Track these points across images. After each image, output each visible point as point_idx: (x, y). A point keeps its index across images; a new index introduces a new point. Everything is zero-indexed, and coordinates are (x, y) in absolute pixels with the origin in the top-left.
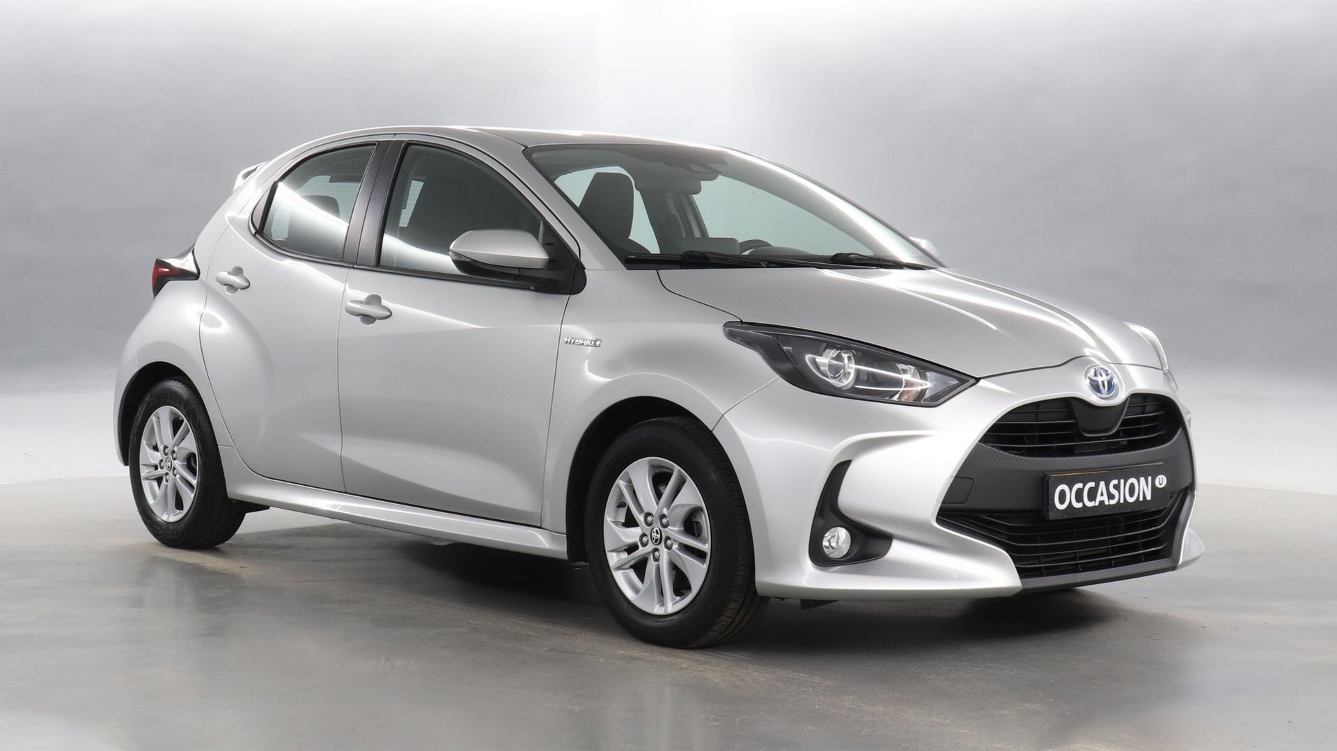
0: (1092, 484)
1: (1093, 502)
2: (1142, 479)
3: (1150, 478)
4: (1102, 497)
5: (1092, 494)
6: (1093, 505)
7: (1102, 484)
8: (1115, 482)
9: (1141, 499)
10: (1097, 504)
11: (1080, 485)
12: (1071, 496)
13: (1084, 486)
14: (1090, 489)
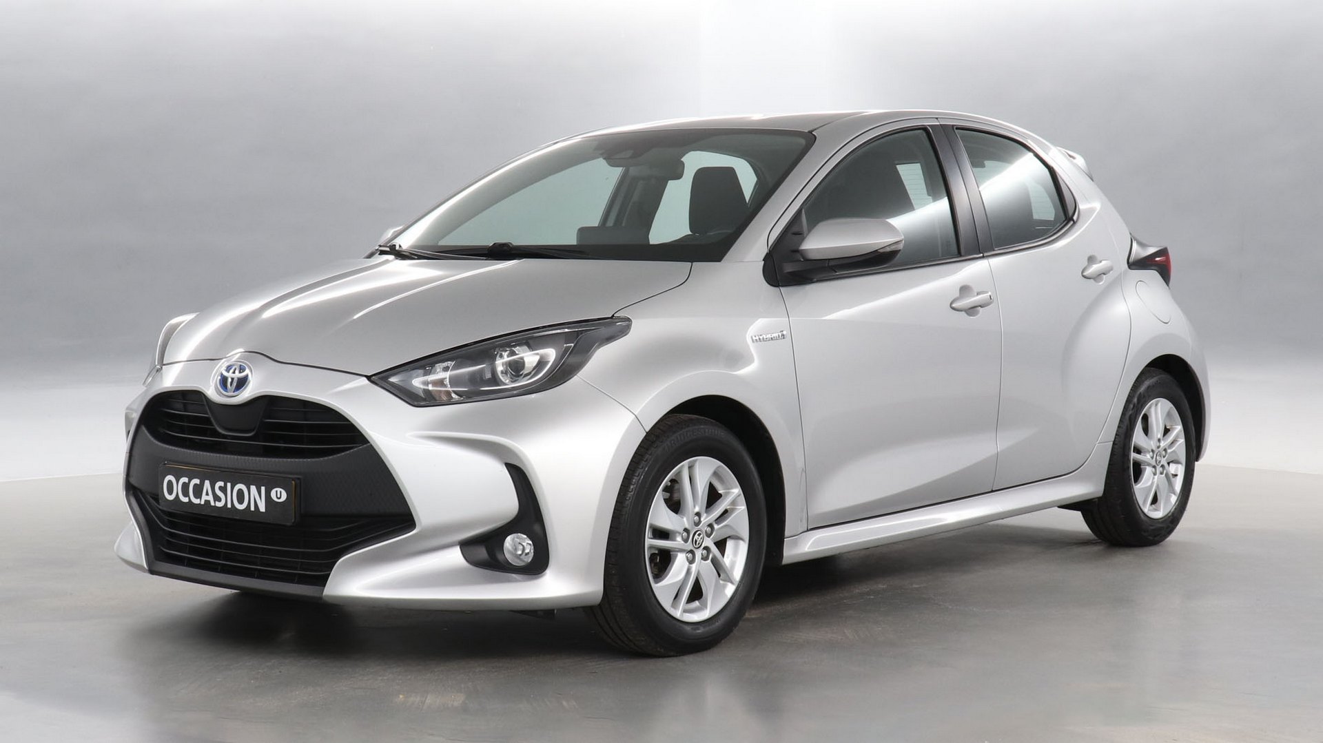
0: (197, 481)
1: (199, 500)
2: (253, 488)
3: (263, 489)
4: (207, 497)
5: (198, 491)
6: (199, 502)
7: (207, 483)
8: (221, 484)
9: (252, 508)
10: (203, 503)
11: (185, 480)
12: (177, 488)
13: (190, 481)
14: (195, 485)
